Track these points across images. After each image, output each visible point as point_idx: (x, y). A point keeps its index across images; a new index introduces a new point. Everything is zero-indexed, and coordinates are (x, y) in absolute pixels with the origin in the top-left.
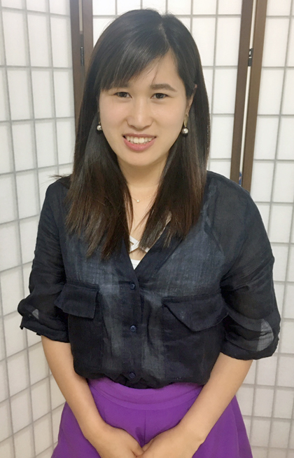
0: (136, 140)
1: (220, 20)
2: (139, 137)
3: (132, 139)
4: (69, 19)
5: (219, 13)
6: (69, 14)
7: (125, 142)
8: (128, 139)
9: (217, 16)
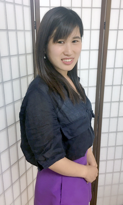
0: (67, 60)
1: (93, 9)
2: (68, 59)
3: (65, 60)
4: (30, 8)
5: (93, 7)
6: (30, 5)
7: (62, 62)
8: (64, 60)
9: (92, 8)
